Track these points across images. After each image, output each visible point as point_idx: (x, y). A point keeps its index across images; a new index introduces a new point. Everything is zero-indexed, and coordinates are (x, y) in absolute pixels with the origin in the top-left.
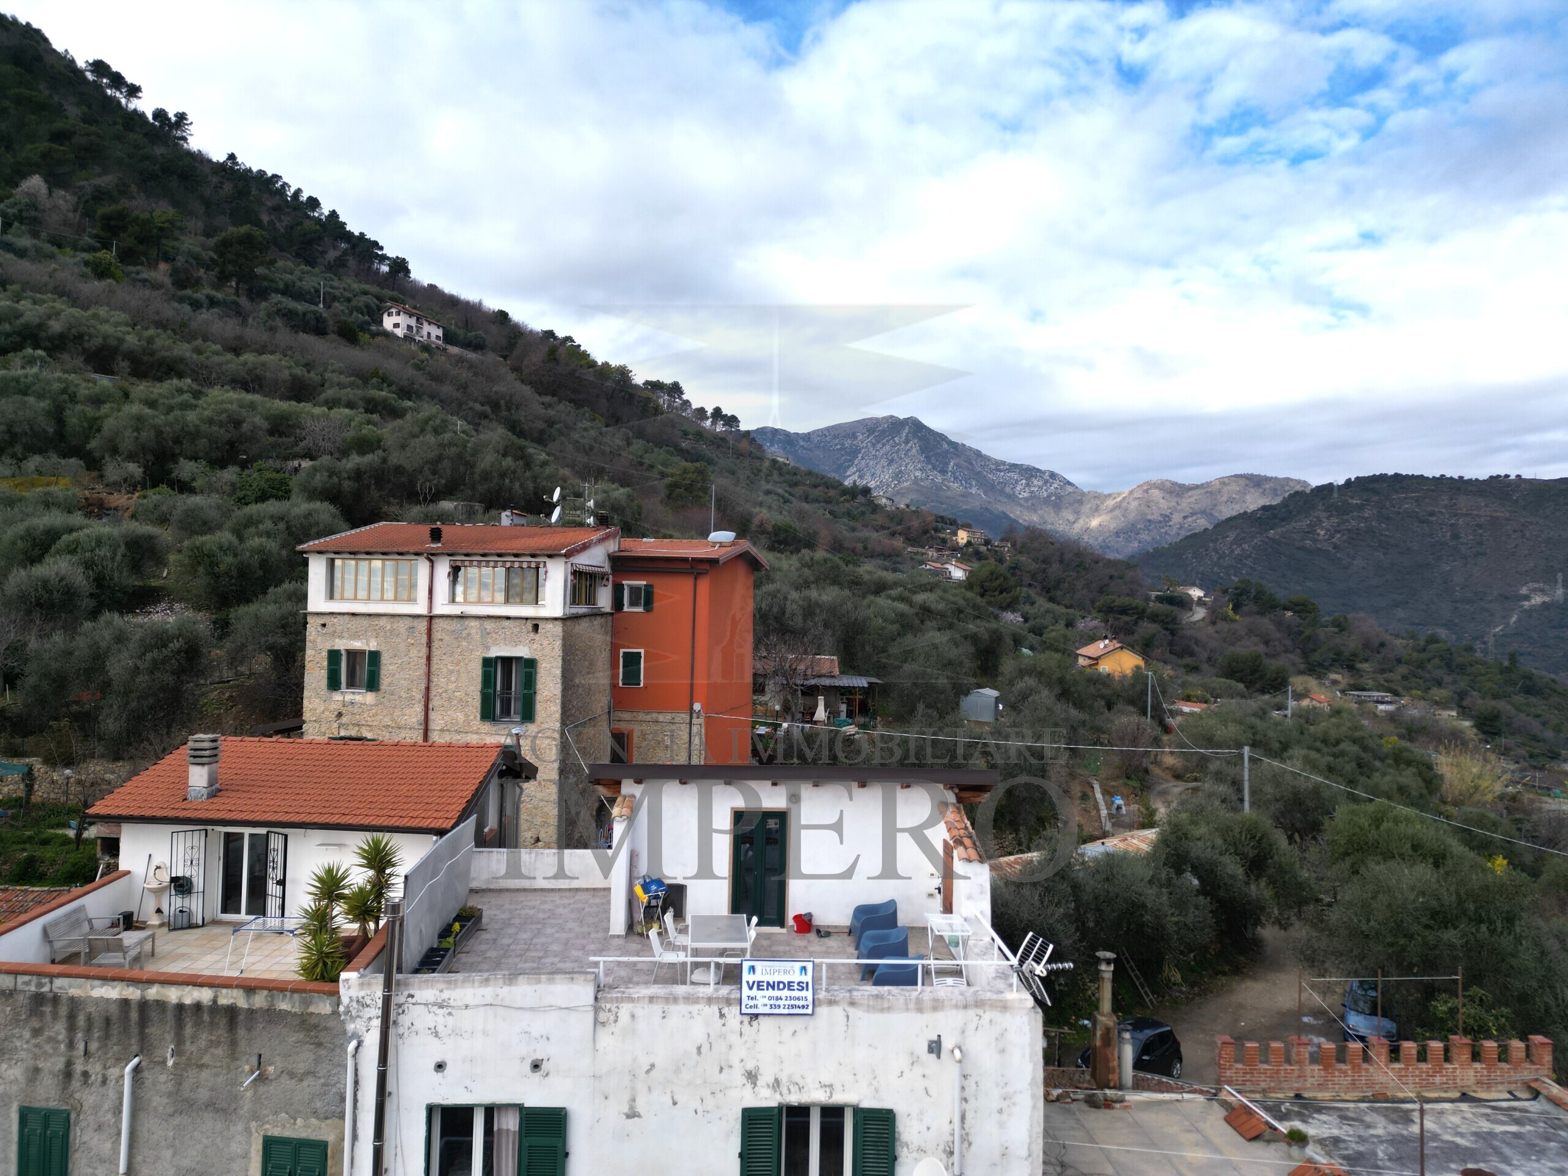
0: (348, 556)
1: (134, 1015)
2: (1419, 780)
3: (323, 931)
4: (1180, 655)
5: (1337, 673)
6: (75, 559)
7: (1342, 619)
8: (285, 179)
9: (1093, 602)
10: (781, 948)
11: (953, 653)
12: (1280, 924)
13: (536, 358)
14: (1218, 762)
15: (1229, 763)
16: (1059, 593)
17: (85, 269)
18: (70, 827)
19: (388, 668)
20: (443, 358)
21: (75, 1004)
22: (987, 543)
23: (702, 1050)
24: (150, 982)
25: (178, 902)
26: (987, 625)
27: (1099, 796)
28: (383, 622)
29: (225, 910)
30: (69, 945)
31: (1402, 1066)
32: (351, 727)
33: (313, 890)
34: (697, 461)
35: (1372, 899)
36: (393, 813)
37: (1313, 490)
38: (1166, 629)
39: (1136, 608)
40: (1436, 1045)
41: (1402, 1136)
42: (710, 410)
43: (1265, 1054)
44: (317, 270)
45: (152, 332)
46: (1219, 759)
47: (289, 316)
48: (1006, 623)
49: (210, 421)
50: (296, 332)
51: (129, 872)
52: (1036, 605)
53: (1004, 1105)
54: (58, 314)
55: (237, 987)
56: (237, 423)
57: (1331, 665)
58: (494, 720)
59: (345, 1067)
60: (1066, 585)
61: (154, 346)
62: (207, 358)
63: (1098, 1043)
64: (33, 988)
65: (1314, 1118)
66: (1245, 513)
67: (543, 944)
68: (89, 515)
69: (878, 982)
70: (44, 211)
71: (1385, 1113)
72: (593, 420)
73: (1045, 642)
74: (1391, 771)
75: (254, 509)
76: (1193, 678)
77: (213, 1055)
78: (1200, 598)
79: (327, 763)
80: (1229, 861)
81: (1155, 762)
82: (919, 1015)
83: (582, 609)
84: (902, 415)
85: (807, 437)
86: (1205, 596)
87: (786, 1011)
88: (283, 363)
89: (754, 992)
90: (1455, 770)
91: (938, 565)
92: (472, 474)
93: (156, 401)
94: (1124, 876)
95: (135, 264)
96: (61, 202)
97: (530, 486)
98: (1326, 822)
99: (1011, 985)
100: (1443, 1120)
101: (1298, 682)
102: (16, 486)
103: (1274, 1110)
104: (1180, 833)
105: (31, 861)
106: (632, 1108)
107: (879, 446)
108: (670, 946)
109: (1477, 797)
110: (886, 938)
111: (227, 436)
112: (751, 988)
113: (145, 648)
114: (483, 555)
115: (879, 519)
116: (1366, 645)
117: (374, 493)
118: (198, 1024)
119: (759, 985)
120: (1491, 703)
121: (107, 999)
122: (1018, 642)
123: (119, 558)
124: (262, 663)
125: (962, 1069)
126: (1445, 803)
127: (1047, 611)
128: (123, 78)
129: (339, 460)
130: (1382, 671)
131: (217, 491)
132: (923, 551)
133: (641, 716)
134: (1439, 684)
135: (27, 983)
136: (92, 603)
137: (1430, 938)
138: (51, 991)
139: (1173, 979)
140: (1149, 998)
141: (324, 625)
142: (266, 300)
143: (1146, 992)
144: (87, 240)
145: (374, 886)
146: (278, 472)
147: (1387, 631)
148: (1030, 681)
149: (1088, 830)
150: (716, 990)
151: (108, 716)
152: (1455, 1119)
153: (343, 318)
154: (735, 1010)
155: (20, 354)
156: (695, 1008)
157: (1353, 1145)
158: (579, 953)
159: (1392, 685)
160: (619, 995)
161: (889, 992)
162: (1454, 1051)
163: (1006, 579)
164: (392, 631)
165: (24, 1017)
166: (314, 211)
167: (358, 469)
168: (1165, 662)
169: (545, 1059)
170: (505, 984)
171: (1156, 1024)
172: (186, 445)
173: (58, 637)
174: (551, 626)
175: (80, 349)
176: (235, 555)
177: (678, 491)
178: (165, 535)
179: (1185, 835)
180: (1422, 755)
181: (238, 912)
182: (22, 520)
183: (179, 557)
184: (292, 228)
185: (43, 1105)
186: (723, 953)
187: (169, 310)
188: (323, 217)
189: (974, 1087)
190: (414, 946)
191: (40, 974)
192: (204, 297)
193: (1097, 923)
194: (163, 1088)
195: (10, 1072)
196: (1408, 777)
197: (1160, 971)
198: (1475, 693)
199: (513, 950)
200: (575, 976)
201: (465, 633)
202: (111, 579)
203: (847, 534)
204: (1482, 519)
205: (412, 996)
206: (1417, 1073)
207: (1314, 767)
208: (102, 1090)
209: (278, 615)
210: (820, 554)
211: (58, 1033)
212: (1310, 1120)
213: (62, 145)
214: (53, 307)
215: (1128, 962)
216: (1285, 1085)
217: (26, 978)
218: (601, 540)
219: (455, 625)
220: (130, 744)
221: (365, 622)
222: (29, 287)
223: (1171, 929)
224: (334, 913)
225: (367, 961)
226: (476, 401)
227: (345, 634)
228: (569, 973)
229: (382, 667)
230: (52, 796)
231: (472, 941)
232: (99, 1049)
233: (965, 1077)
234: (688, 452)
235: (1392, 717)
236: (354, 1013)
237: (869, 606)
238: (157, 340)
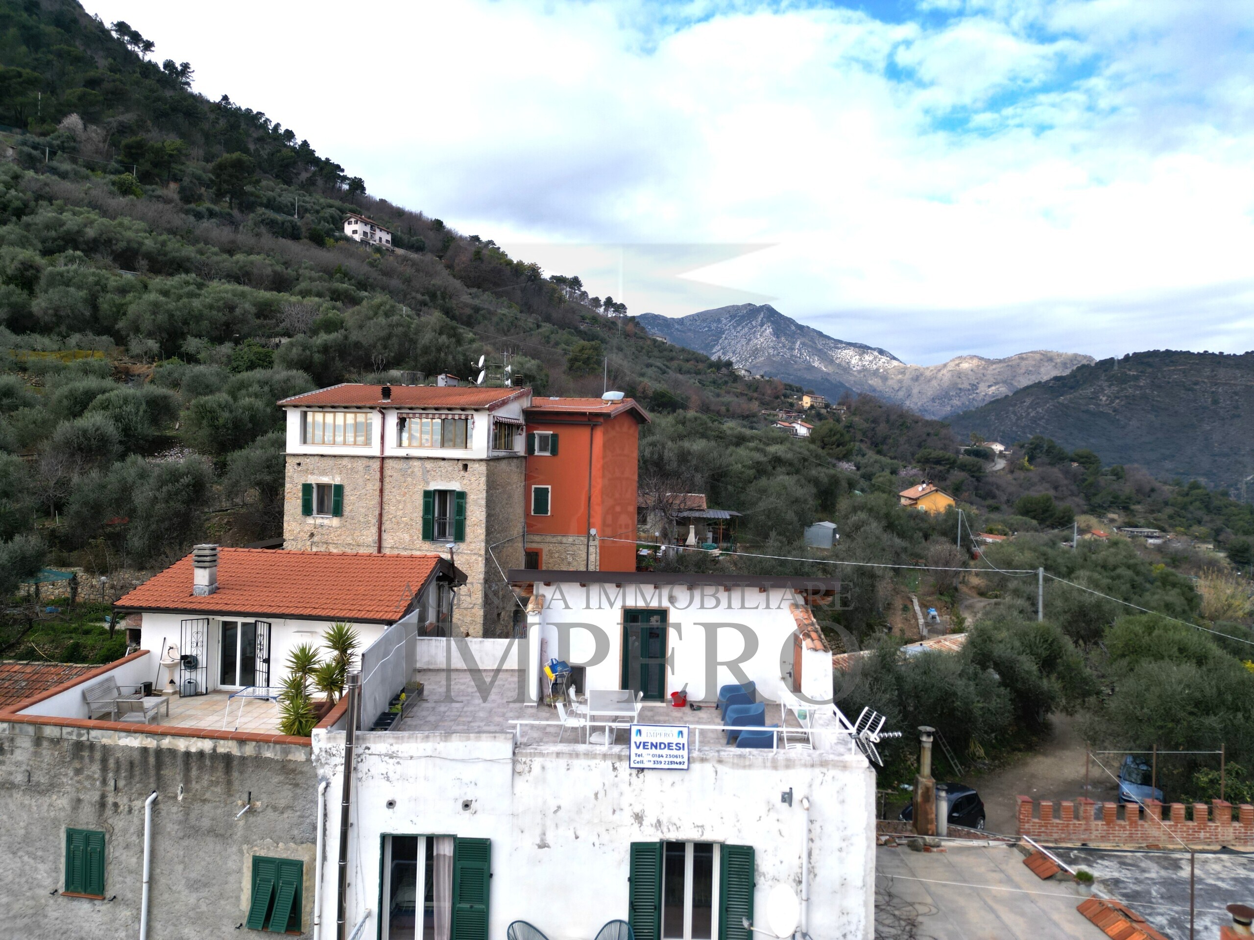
0: (318, 409)
1: (152, 760)
2: (1183, 598)
3: (299, 697)
4: (984, 498)
5: (1114, 513)
6: (107, 413)
7: (1119, 469)
8: (267, 116)
9: (913, 454)
10: (662, 718)
11: (800, 492)
12: (1067, 711)
13: (464, 259)
14: (1016, 582)
15: (1024, 582)
16: (885, 447)
17: (112, 188)
18: (106, 621)
19: (349, 498)
20: (391, 258)
21: (106, 751)
22: (827, 406)
23: (599, 796)
24: (164, 734)
25: (187, 675)
26: (827, 471)
27: (917, 608)
28: (345, 462)
29: (223, 682)
30: (102, 707)
31: (1172, 823)
32: (320, 544)
33: (290, 664)
34: (593, 340)
35: (1145, 690)
36: (353, 608)
37: (1097, 364)
38: (973, 476)
39: (948, 459)
40: (1201, 807)
41: (1172, 879)
42: (603, 300)
43: (1057, 811)
44: (292, 188)
45: (164, 237)
46: (1016, 578)
47: (271, 224)
48: (842, 469)
49: (211, 307)
50: (277, 237)
51: (148, 652)
52: (867, 457)
53: (844, 845)
54: (92, 222)
55: (232, 739)
56: (232, 308)
57: (1109, 506)
58: (433, 540)
59: (316, 803)
60: (891, 441)
61: (167, 249)
62: (208, 258)
63: (919, 799)
64: (74, 738)
65: (1097, 863)
66: (1040, 382)
67: (471, 712)
68: (118, 380)
69: (741, 745)
70: (80, 142)
71: (1158, 861)
72: (510, 307)
73: (874, 485)
74: (1159, 591)
75: (245, 375)
76: (994, 516)
77: (213, 792)
78: (1001, 452)
79: (301, 569)
80: (1025, 660)
81: (963, 582)
82: (774, 772)
83: (501, 453)
84: (758, 304)
85: (681, 321)
86: (1005, 450)
87: (667, 766)
88: (267, 261)
89: (641, 750)
90: (1213, 592)
91: (786, 424)
92: (415, 349)
93: (169, 291)
94: (938, 670)
95: (151, 184)
96: (94, 135)
97: (461, 358)
98: (1107, 630)
99: (850, 749)
100: (1207, 867)
101: (1081, 520)
102: (62, 357)
103: (1064, 855)
104: (985, 636)
105: (76, 646)
106: (542, 840)
107: (739, 328)
108: (572, 714)
109: (1230, 613)
110: (747, 711)
111: (224, 319)
112: (638, 747)
113: (162, 483)
114: (424, 409)
115: (739, 388)
116: (1139, 491)
117: (338, 364)
118: (201, 768)
119: (645, 745)
120: (1242, 538)
121: (131, 747)
122: (852, 485)
123: (141, 413)
124: (252, 495)
125: (809, 816)
126: (1203, 617)
127: (876, 462)
128: (140, 36)
129: (311, 338)
130: (1152, 512)
131: (217, 362)
132: (775, 412)
133: (549, 539)
134: (1199, 522)
135: (70, 734)
136: (120, 448)
137: (1194, 722)
138: (88, 740)
139: (977, 754)
140: (958, 768)
141: (299, 464)
142: (253, 212)
143: (955, 764)
144: (113, 165)
145: (338, 663)
146: (263, 347)
147: (1156, 479)
148: (862, 515)
149: (909, 634)
150: (610, 749)
151: (134, 535)
152: (1217, 867)
153: (313, 226)
154: (625, 764)
155: (63, 254)
156: (592, 763)
157: (1131, 886)
158: (500, 719)
159: (1160, 523)
160: (532, 751)
161: (750, 753)
162: (1217, 812)
163: (842, 435)
164: (352, 469)
165: (68, 759)
166: (290, 141)
167: (326, 344)
168: (972, 503)
169: (474, 800)
170: (441, 740)
171: (964, 789)
172: (193, 325)
173: (95, 474)
174: (477, 465)
175: (109, 251)
176: (231, 411)
177: (577, 364)
178: (177, 396)
179: (989, 638)
180: (1185, 579)
181: (234, 683)
182: (67, 384)
183: (187, 412)
184: (273, 155)
185: (84, 827)
186: (615, 719)
187: (178, 220)
188: (297, 146)
189: (819, 830)
190: (370, 710)
191: (80, 727)
192: (204, 210)
193: (916, 708)
194: (175, 816)
195: (59, 802)
196: (1173, 596)
197: (967, 746)
198: (1229, 530)
199: (448, 716)
200: (497, 735)
201: (409, 471)
202: (136, 430)
203: (713, 399)
204: (1238, 388)
205: (369, 748)
206: (1185, 829)
207: (1097, 585)
208: (129, 817)
209: (264, 458)
210: (691, 414)
211: (94, 773)
212: (1095, 865)
213: (93, 89)
214: (88, 218)
215: (941, 739)
216: (1073, 836)
217: (69, 729)
218: (517, 398)
219: (402, 465)
220: (151, 557)
221: (331, 462)
222: (70, 202)
223: (977, 713)
224: (307, 683)
225: (333, 720)
226: (417, 292)
227: (316, 471)
228: (492, 732)
229: (345, 497)
230: (92, 597)
231: (415, 709)
232: (125, 786)
233: (812, 822)
234: (585, 333)
235: (1159, 549)
236: (323, 761)
237: (731, 455)
238: (169, 243)
